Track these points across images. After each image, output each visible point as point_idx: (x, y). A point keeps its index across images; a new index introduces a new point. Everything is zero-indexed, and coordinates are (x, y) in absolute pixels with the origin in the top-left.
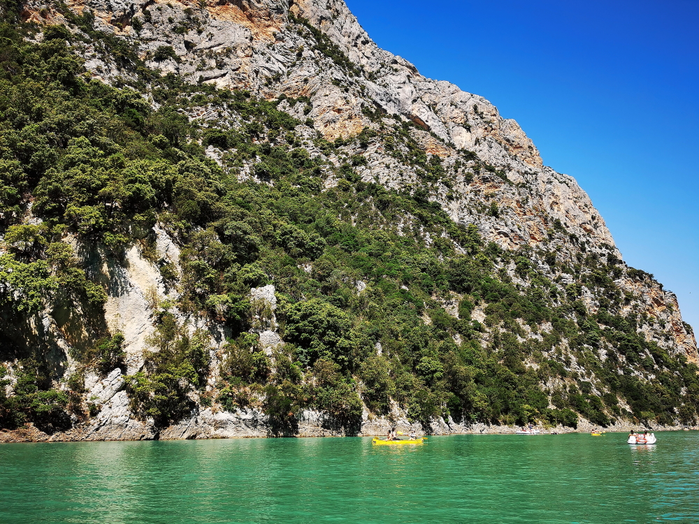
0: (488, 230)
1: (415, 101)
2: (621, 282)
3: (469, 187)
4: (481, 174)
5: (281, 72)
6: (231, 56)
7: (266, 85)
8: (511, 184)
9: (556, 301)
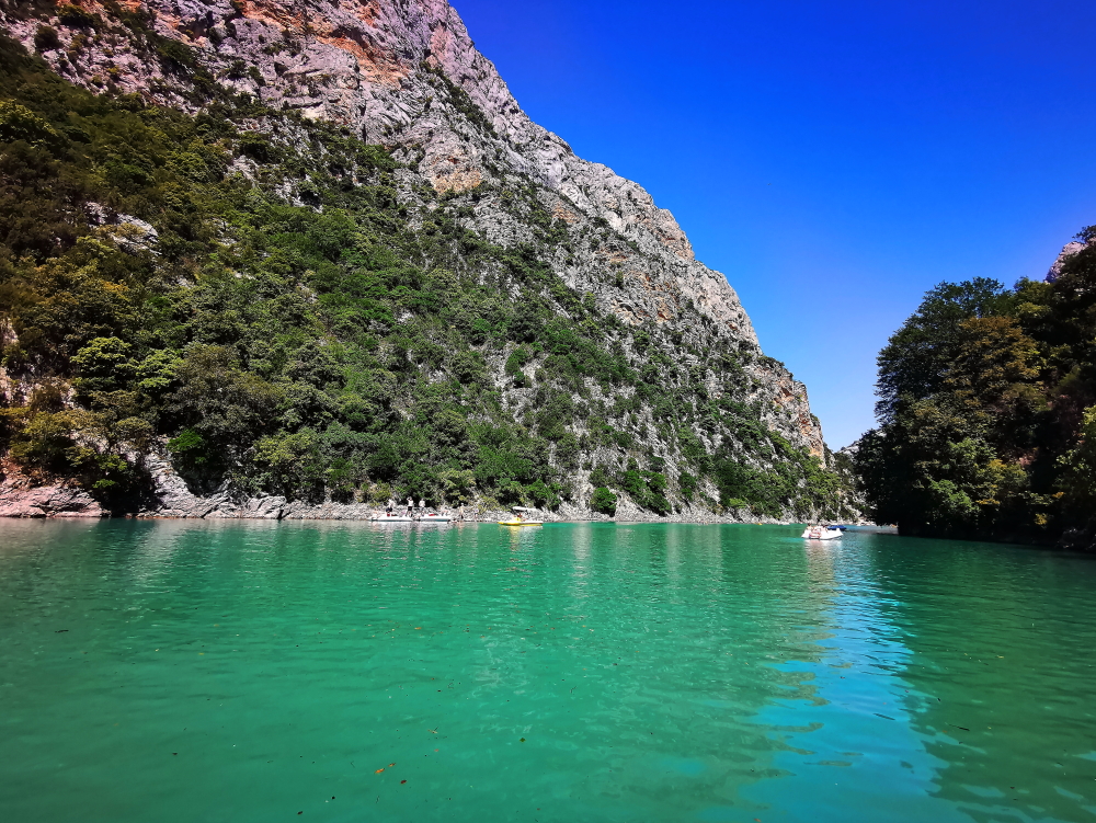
0: (610, 302)
1: (565, 180)
2: (751, 369)
3: (594, 255)
4: (609, 241)
5: (404, 123)
6: (330, 85)
7: (385, 135)
8: (642, 255)
9: (675, 382)
